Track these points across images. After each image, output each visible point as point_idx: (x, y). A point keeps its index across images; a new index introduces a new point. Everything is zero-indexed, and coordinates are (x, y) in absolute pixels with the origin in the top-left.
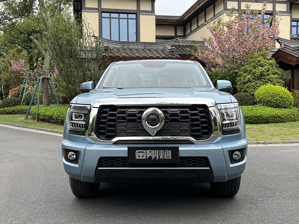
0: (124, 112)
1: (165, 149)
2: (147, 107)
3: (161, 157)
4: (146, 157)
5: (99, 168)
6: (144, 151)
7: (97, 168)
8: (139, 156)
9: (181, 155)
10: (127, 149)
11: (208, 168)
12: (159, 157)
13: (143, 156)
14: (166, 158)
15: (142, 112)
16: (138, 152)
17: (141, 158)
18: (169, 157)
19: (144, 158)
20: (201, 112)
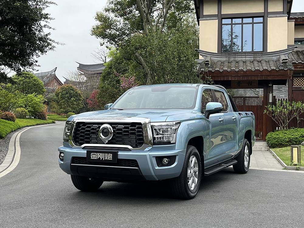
0: (89, 127)
1: (108, 153)
2: (102, 124)
3: (106, 158)
4: (97, 158)
5: (72, 164)
6: (96, 154)
7: (71, 164)
8: (93, 157)
9: (119, 157)
10: (86, 152)
11: (137, 168)
12: (105, 158)
13: (95, 157)
14: (109, 159)
15: (99, 127)
16: (93, 154)
17: (94, 158)
18: (110, 158)
19: (96, 158)
20: (138, 128)
